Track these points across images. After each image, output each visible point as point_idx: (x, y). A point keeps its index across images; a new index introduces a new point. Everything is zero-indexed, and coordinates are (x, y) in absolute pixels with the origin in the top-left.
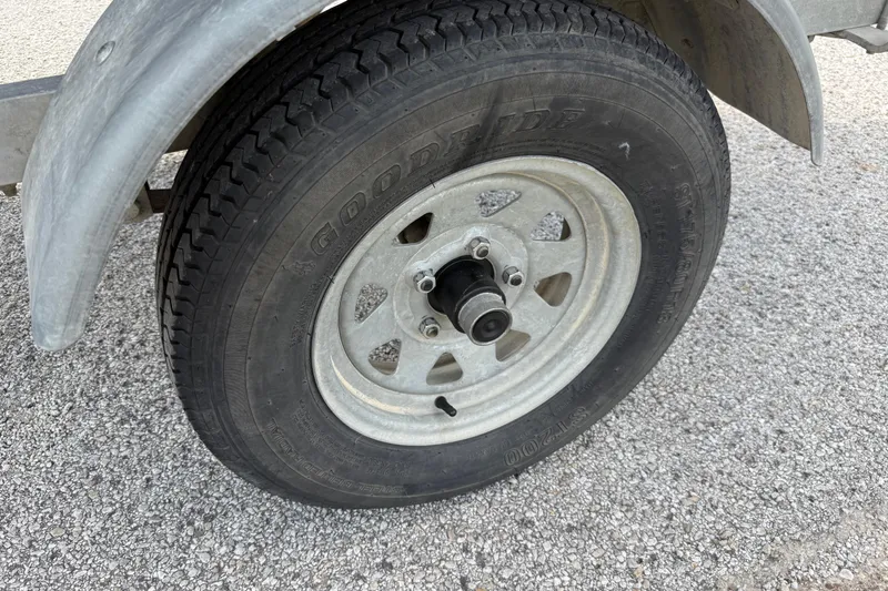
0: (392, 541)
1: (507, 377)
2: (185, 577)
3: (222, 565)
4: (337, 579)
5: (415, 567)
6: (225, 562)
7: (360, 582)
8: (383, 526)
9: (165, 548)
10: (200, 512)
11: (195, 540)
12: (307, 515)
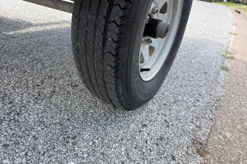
0: (139, 120)
1: (150, 63)
2: (83, 158)
3: (94, 148)
4: (135, 135)
5: (152, 123)
6: (94, 147)
7: (142, 132)
8: (133, 117)
9: (65, 154)
10: (69, 137)
11: (75, 146)
12: (108, 123)
